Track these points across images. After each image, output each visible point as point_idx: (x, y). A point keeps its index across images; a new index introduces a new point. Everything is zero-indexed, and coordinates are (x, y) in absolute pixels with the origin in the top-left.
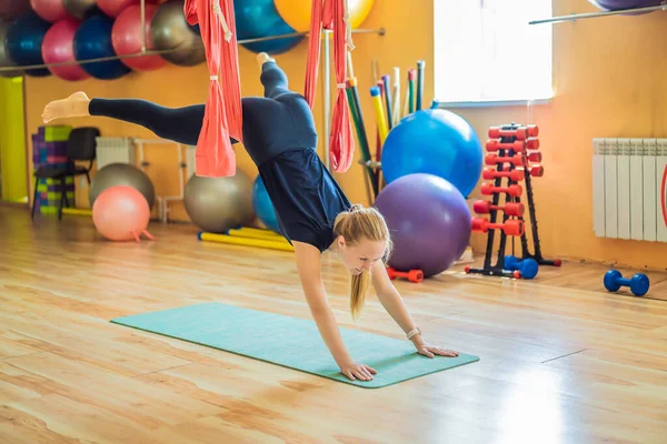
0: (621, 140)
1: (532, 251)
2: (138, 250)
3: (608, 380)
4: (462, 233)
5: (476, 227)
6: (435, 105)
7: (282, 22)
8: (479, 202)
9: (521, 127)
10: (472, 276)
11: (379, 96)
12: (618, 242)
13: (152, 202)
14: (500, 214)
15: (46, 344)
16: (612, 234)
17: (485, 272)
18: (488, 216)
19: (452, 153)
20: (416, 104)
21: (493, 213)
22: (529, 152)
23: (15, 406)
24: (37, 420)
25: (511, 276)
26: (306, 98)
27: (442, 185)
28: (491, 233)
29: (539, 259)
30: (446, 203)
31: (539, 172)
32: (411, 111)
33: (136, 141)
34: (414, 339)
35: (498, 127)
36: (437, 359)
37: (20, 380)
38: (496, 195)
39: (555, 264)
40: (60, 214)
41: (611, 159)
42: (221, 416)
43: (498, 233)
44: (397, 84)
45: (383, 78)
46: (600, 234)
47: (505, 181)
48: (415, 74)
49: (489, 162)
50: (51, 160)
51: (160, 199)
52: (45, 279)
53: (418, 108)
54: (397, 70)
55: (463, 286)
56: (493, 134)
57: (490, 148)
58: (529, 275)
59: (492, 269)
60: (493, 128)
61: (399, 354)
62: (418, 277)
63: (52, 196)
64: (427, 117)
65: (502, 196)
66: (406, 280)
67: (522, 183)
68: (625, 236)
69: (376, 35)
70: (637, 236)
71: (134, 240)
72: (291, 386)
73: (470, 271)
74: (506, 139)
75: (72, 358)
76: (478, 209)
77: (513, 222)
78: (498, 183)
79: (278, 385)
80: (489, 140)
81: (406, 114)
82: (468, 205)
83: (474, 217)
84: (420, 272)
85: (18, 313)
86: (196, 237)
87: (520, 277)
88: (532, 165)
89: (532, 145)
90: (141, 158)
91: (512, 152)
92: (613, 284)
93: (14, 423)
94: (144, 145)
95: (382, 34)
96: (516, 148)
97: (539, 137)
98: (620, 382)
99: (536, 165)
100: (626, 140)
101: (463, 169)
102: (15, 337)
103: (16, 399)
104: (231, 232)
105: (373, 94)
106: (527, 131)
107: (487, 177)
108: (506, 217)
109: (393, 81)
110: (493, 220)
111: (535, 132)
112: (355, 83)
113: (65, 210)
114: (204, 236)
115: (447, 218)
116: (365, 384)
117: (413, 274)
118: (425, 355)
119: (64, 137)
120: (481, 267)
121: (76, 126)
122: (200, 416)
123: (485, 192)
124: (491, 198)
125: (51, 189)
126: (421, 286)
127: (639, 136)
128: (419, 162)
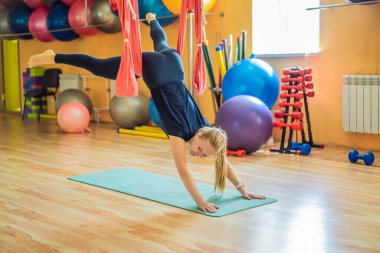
0: (359, 76)
1: (307, 139)
2: (83, 138)
4: (268, 129)
5: (276, 125)
6: (252, 56)
7: (165, 9)
8: (278, 111)
9: (302, 69)
10: (273, 153)
11: (220, 51)
12: (356, 134)
13: (91, 111)
14: (289, 118)
16: (353, 130)
17: (281, 151)
18: (283, 120)
19: (262, 83)
20: (242, 55)
21: (286, 118)
22: (306, 83)
23: (13, 226)
24: (26, 234)
25: (296, 153)
26: (178, 52)
28: (284, 129)
29: (311, 144)
30: (259, 112)
31: (312, 95)
32: (239, 59)
33: (83, 76)
34: (240, 189)
35: (288, 69)
36: (253, 200)
37: (17, 212)
38: (287, 107)
39: (321, 147)
40: (39, 118)
41: (353, 87)
42: (130, 232)
43: (288, 129)
44: (231, 44)
45: (223, 41)
46: (346, 129)
47: (292, 99)
48: (241, 38)
49: (283, 89)
50: (33, 87)
51: (95, 109)
53: (243, 57)
54: (231, 36)
55: (269, 159)
56: (285, 73)
57: (284, 81)
58: (306, 153)
59: (285, 149)
60: (286, 69)
62: (243, 154)
63: (34, 108)
64: (248, 63)
65: (291, 108)
66: (236, 155)
67: (302, 101)
68: (360, 130)
69: (219, 16)
70: (367, 131)
71: (81, 133)
72: (170, 215)
73: (272, 151)
74: (293, 75)
75: (46, 199)
76: (277, 116)
77: (297, 123)
78: (288, 101)
80: (283, 76)
81: (236, 61)
82: (271, 113)
83: (274, 120)
84: (244, 151)
85: (15, 174)
86: (116, 131)
87: (301, 154)
88: (308, 91)
89: (308, 79)
90: (85, 86)
91: (297, 83)
92: (354, 158)
93: (13, 236)
94: (87, 79)
95: (222, 15)
96: (298, 81)
97: (312, 75)
98: (358, 214)
99: (310, 90)
100: (362, 76)
101: (268, 92)
103: (14, 222)
104: (137, 128)
105: (217, 49)
106: (305, 71)
107: (282, 97)
108: (293, 120)
109: (228, 42)
110: (286, 122)
111: (310, 71)
112: (207, 43)
113: (42, 116)
114: (121, 130)
115: (259, 120)
116: (212, 214)
117: (240, 152)
118: (246, 198)
119: (41, 73)
120: (278, 148)
121: (48, 68)
122: (119, 232)
123: (281, 106)
124: (284, 109)
125: (33, 103)
126: (244, 159)
127: (369, 76)
128: (243, 88)
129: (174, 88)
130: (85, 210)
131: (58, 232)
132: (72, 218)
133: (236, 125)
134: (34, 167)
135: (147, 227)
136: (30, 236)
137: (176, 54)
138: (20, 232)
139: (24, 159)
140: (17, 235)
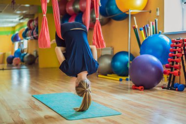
4: (159, 76)
5: (165, 73)
6: (159, 33)
7: (120, 11)
8: (167, 64)
9: (181, 39)
10: (164, 90)
11: (143, 31)
17: (168, 88)
18: (170, 69)
19: (161, 47)
21: (172, 68)
28: (171, 75)
35: (175, 39)
38: (173, 62)
48: (154, 23)
54: (151, 23)
56: (173, 41)
57: (172, 46)
58: (181, 90)
59: (170, 87)
60: (173, 39)
62: (142, 89)
65: (175, 63)
66: (138, 89)
74: (177, 43)
77: (176, 71)
78: (174, 58)
80: (172, 44)
84: (142, 87)
86: (96, 76)
87: (178, 90)
95: (150, 12)
96: (179, 46)
104: (108, 75)
105: (141, 30)
106: (183, 40)
110: (172, 71)
112: (137, 27)
115: (153, 69)
117: (140, 88)
123: (169, 61)
124: (171, 63)
126: (142, 92)
128: (151, 51)
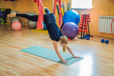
0: (104, 16)
1: (88, 34)
3: (105, 63)
4: (77, 33)
5: (79, 31)
6: (72, 9)
8: (80, 26)
9: (87, 14)
11: (62, 8)
12: (103, 33)
14: (83, 29)
15: (10, 56)
16: (102, 32)
18: (81, 29)
19: (75, 18)
20: (69, 9)
21: (82, 28)
22: (88, 18)
23: (9, 70)
24: (13, 73)
25: (85, 39)
27: (74, 24)
28: (82, 32)
30: (75, 27)
37: (8, 64)
38: (83, 25)
39: (92, 36)
41: (102, 19)
42: (44, 72)
43: (83, 32)
44: (65, 5)
45: (63, 4)
46: (100, 31)
47: (84, 23)
48: (68, 3)
49: (81, 20)
50: (2, 14)
51: (22, 22)
52: (6, 40)
53: (69, 10)
54: (65, 2)
55: (78, 41)
56: (82, 15)
57: (82, 17)
58: (88, 39)
61: (70, 57)
63: (3, 21)
64: (71, 11)
65: (84, 26)
67: (87, 24)
68: (104, 32)
70: (106, 32)
71: (19, 30)
72: (54, 65)
73: (78, 38)
74: (84, 16)
75: (15, 59)
76: (80, 28)
77: (86, 30)
78: (83, 23)
79: (52, 65)
80: (82, 16)
81: (67, 11)
82: (78, 27)
83: (79, 29)
84: (70, 39)
85: (4, 48)
86: (30, 30)
92: (103, 41)
93: (10, 74)
96: (86, 18)
97: (90, 16)
98: (107, 63)
99: (89, 20)
100: (105, 16)
101: (77, 21)
102: (5, 54)
103: (9, 69)
104: (36, 29)
107: (81, 22)
108: (84, 29)
110: (82, 30)
111: (89, 15)
112: (58, 5)
113: (5, 23)
114: (31, 30)
115: (75, 30)
116: (66, 64)
118: (74, 58)
119: (4, 10)
120: (80, 38)
121: (7, 8)
122: (41, 72)
123: (81, 25)
124: (82, 26)
125: (2, 19)
127: (107, 16)
128: (69, 19)
129: (53, 25)
130: (29, 63)
131: (23, 72)
132: (25, 66)
133: (68, 31)
134: (9, 45)
135: (48, 70)
136: (15, 74)
137: (54, 15)
138: (12, 73)
139: (5, 42)
140: (11, 74)
